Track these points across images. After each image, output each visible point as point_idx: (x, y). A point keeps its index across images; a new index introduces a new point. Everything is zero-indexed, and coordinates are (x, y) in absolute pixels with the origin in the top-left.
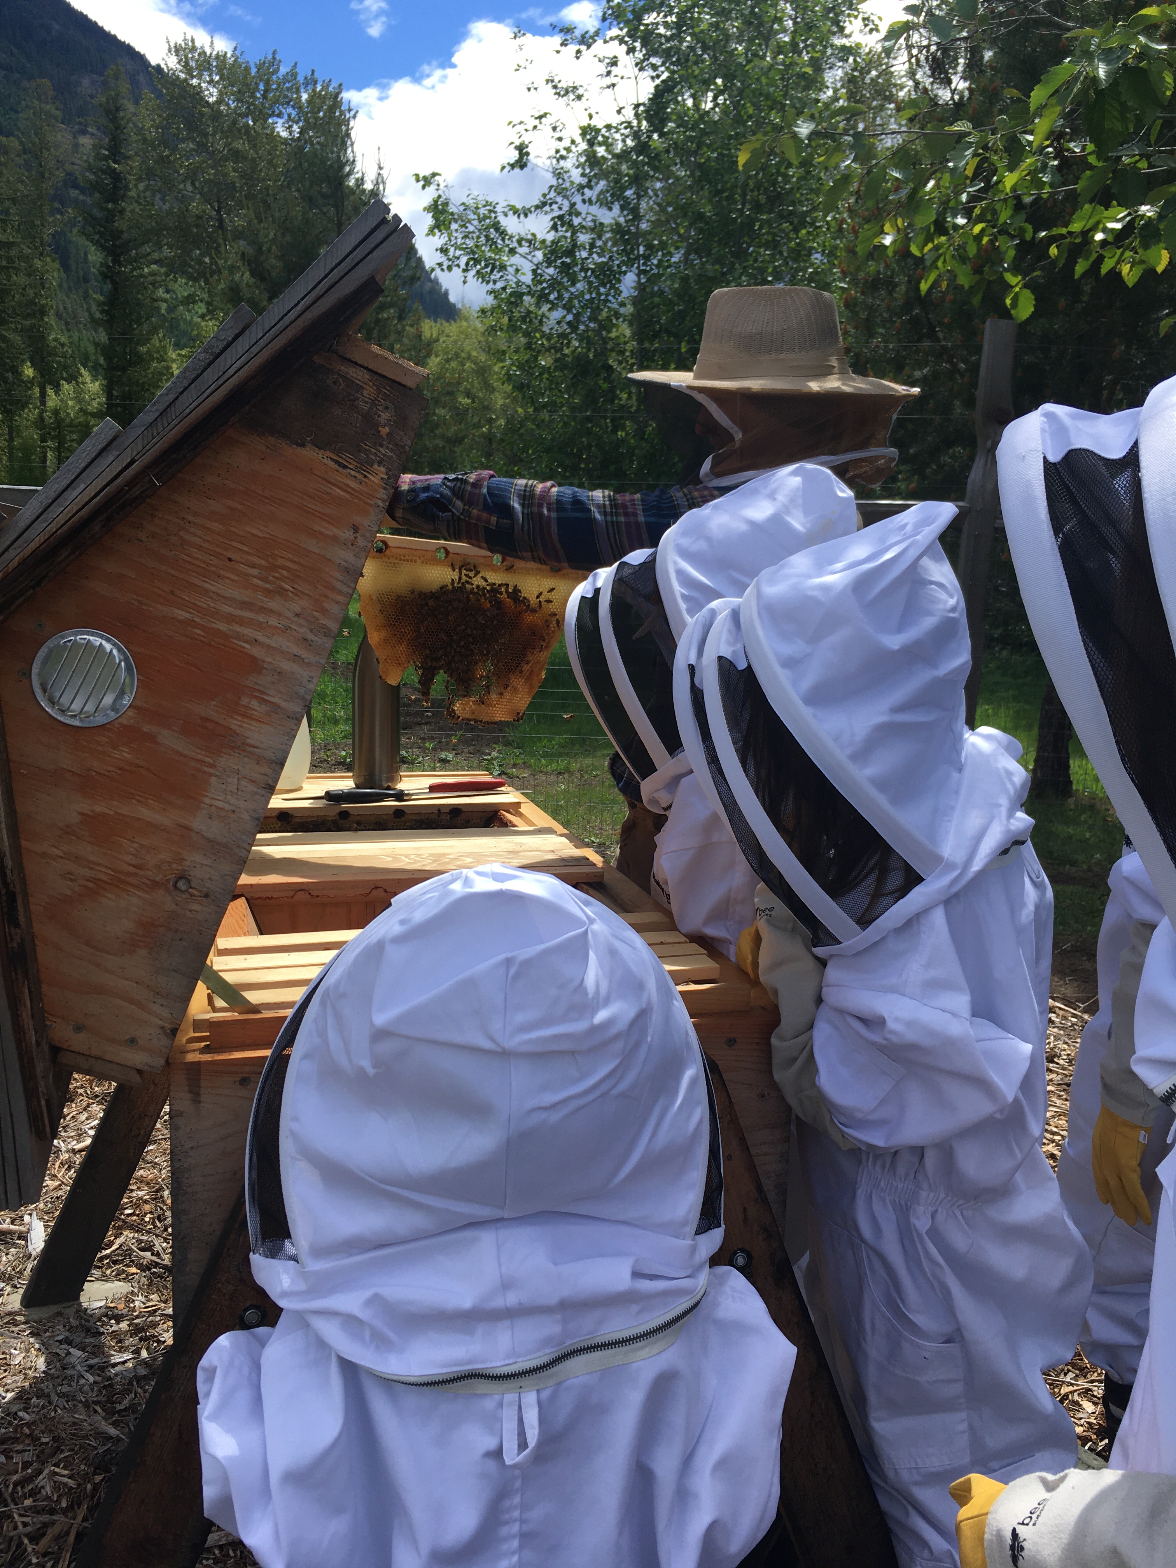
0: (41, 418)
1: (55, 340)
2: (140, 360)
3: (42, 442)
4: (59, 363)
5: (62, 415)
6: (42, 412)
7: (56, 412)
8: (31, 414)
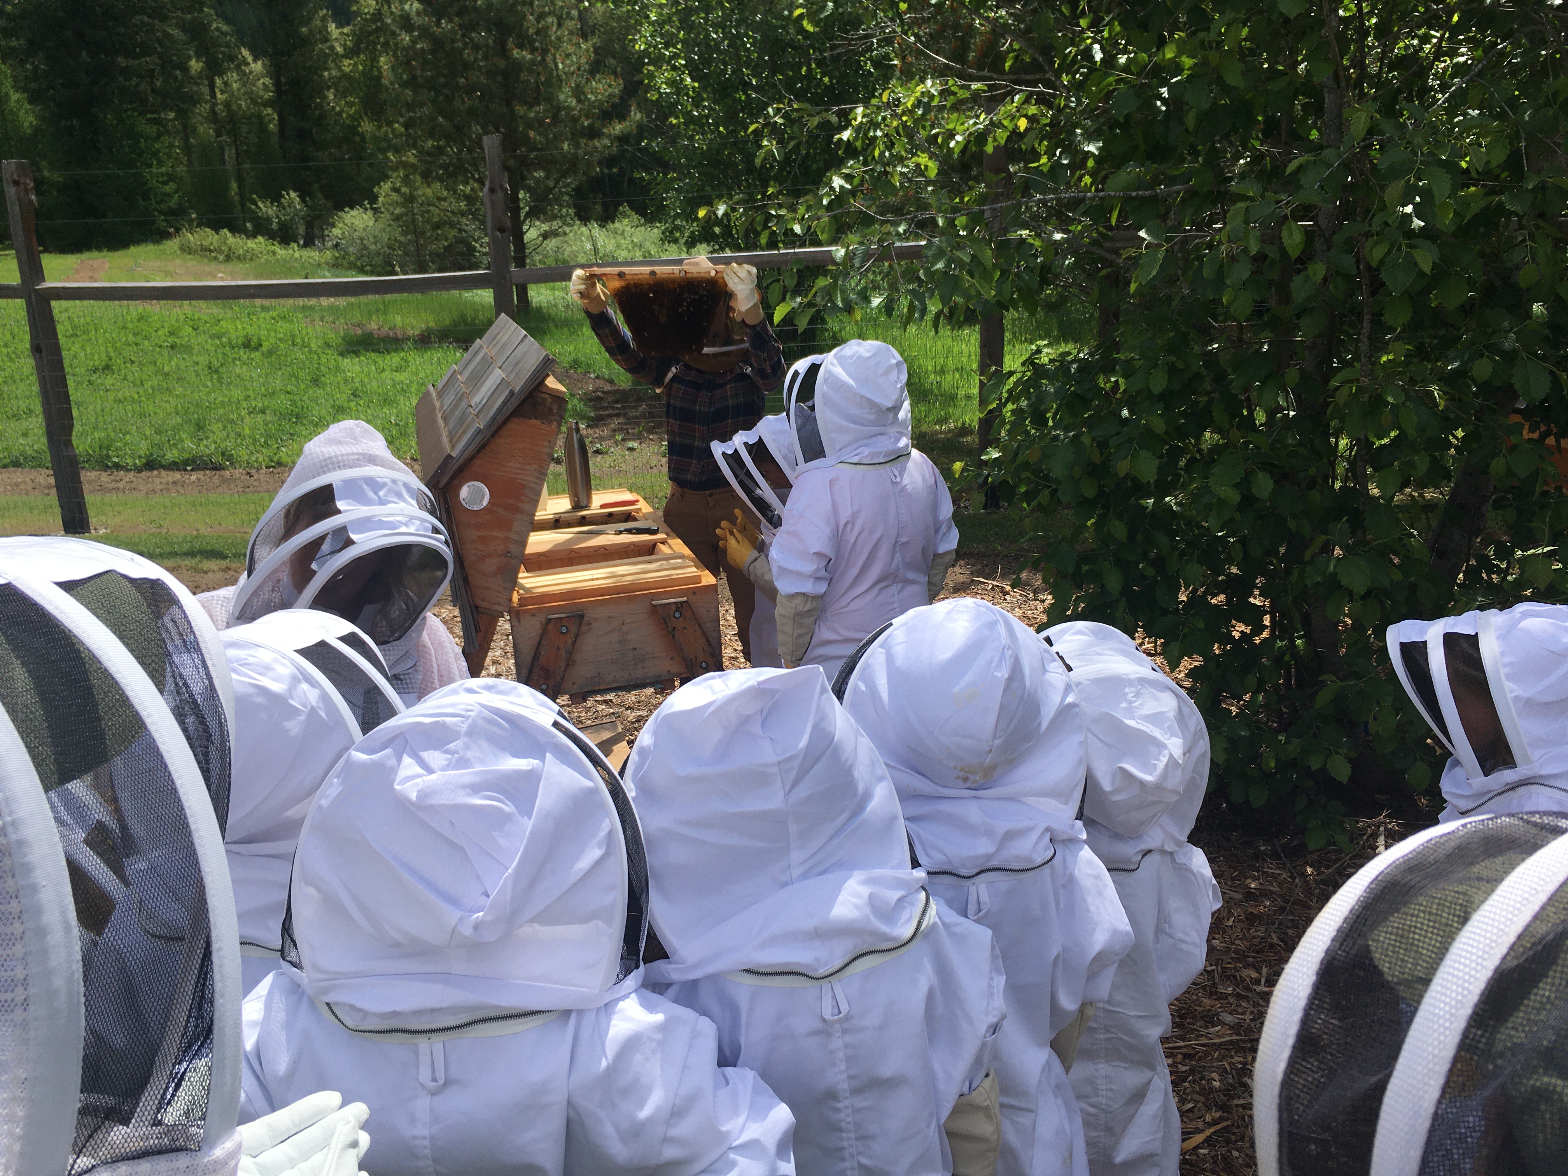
0: (213, 112)
1: (218, 29)
2: (304, 42)
3: (218, 136)
4: (223, 53)
5: (234, 107)
6: (215, 104)
7: (227, 104)
8: (204, 109)
